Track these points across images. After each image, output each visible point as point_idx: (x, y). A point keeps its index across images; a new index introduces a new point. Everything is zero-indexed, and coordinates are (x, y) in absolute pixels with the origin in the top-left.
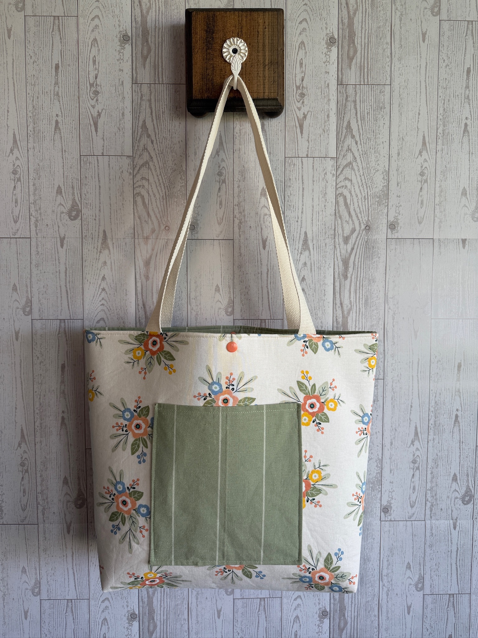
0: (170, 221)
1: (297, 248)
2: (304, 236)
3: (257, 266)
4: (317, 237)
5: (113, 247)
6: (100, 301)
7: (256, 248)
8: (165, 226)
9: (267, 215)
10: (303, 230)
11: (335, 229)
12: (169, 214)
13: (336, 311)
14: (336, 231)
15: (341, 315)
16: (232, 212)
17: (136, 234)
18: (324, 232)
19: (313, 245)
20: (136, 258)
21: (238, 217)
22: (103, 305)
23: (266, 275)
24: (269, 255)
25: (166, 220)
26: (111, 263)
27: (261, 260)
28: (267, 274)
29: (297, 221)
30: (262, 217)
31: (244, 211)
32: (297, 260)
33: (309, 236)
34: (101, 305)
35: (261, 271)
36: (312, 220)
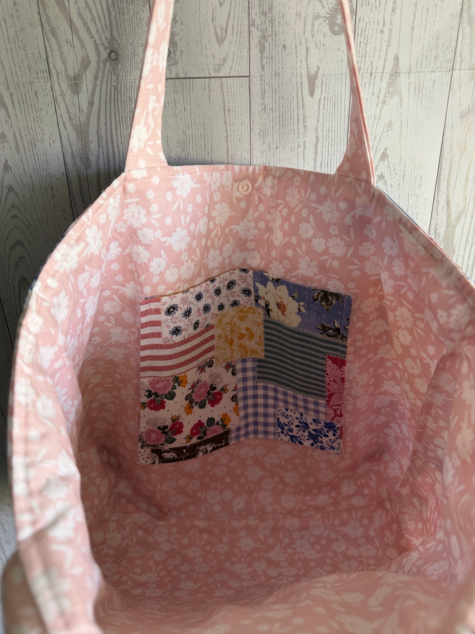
0: (118, 39)
1: (376, 93)
2: (392, 64)
3: (296, 131)
4: (419, 66)
5: (13, 103)
6: (9, 211)
7: (295, 94)
8: (108, 51)
9: (319, 17)
10: (392, 52)
11: (456, 48)
12: (114, 24)
13: (437, 215)
14: (458, 54)
15: (445, 223)
16: (247, 12)
17: (53, 71)
18: (433, 55)
19: (410, 83)
20: (61, 124)
21: (259, 23)
22: (14, 217)
23: (312, 149)
24: (321, 107)
25: (109, 36)
26: (15, 135)
27: (304, 118)
28: (316, 147)
29: (382, 31)
30: (309, 23)
31: (271, 9)
32: (375, 118)
33: (403, 65)
34: (12, 218)
35: (304, 142)
36: (413, 28)
